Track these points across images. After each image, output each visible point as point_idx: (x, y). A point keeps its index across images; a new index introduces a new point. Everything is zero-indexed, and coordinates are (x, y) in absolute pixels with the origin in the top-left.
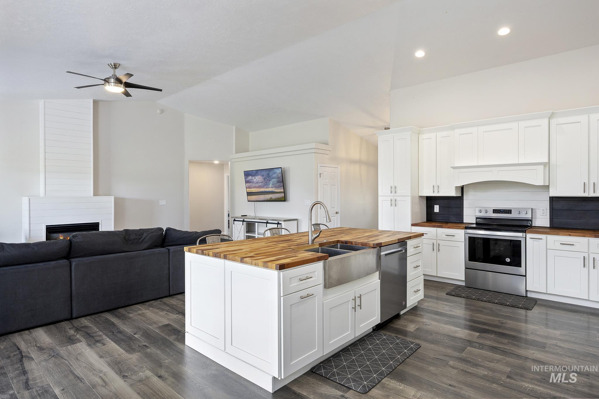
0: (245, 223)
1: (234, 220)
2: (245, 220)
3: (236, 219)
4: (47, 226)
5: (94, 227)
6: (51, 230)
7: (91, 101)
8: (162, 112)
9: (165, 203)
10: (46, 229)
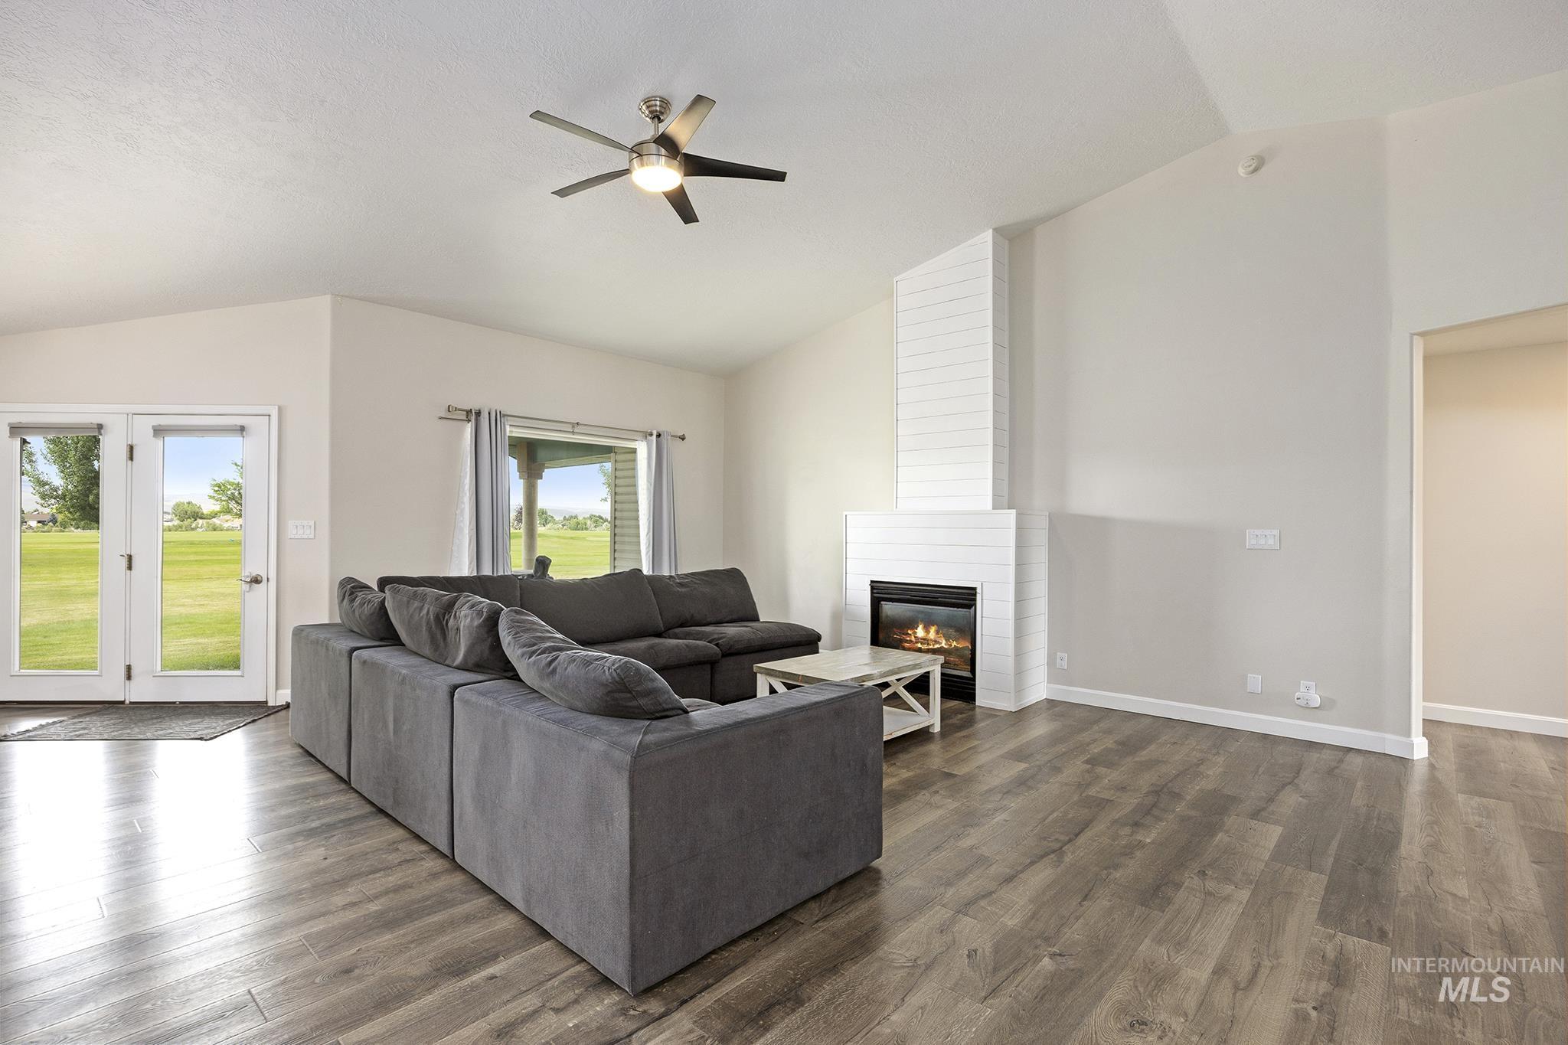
4: (872, 582)
5: (965, 598)
6: (881, 593)
7: (988, 236)
8: (1259, 164)
9: (1271, 542)
10: (872, 588)
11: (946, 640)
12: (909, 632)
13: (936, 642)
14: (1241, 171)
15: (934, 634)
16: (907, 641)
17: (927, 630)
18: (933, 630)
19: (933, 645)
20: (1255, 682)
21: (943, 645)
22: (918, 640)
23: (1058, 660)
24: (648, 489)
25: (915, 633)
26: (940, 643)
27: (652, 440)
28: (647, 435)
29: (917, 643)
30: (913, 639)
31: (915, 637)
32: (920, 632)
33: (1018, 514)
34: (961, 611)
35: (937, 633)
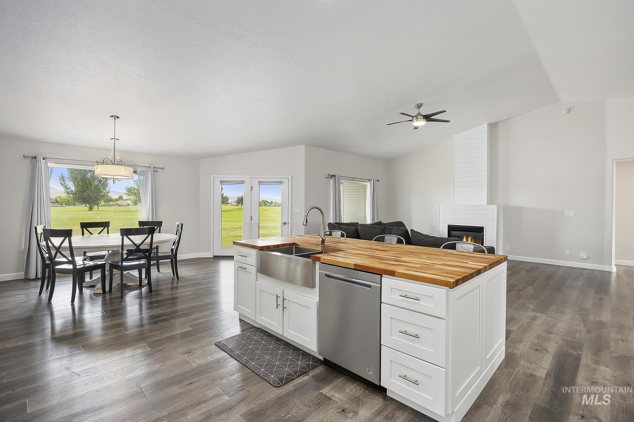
4: (448, 225)
5: (480, 230)
6: (451, 228)
7: (486, 126)
8: (569, 110)
9: (572, 214)
10: (448, 227)
14: (564, 112)
20: (567, 253)
23: (506, 248)
24: (371, 197)
27: (372, 182)
28: (370, 180)
33: (497, 206)
34: (478, 234)
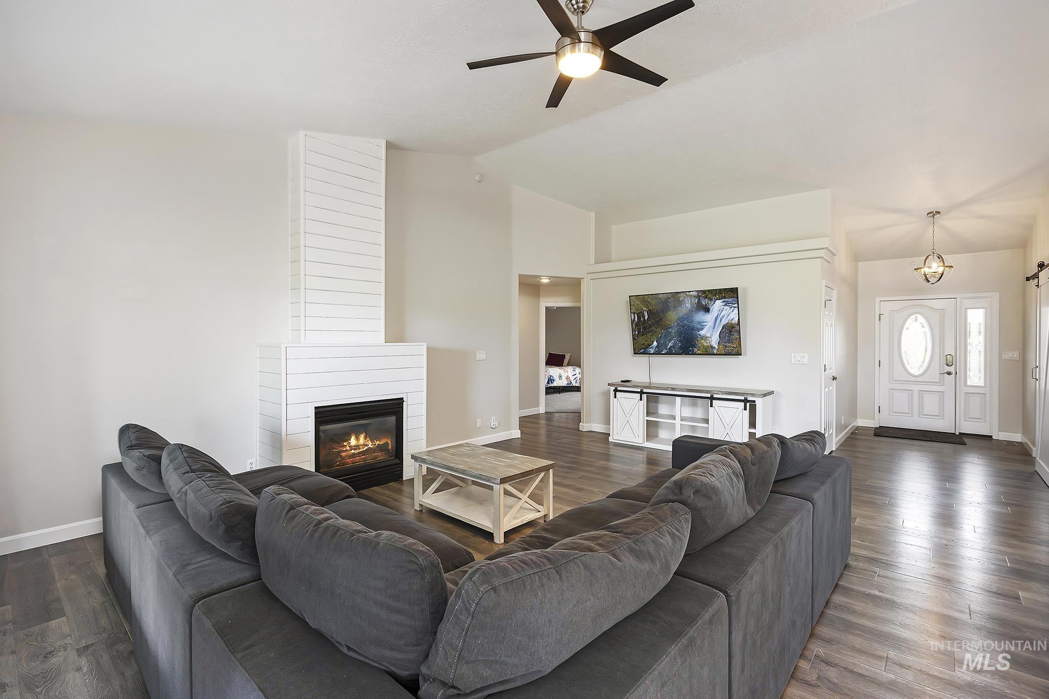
0: (644, 396)
1: (616, 391)
2: (645, 390)
3: (619, 389)
4: (316, 408)
5: (394, 408)
6: (321, 417)
7: (382, 144)
10: (316, 414)
11: (372, 442)
12: (345, 444)
13: (365, 445)
15: (363, 440)
16: (343, 451)
17: (357, 439)
18: (362, 437)
19: (363, 448)
20: (479, 422)
21: (370, 446)
22: (352, 448)
25: (349, 443)
26: (367, 445)
29: (351, 450)
30: (348, 448)
31: (349, 446)
32: (353, 441)
34: (392, 418)
35: (365, 438)
